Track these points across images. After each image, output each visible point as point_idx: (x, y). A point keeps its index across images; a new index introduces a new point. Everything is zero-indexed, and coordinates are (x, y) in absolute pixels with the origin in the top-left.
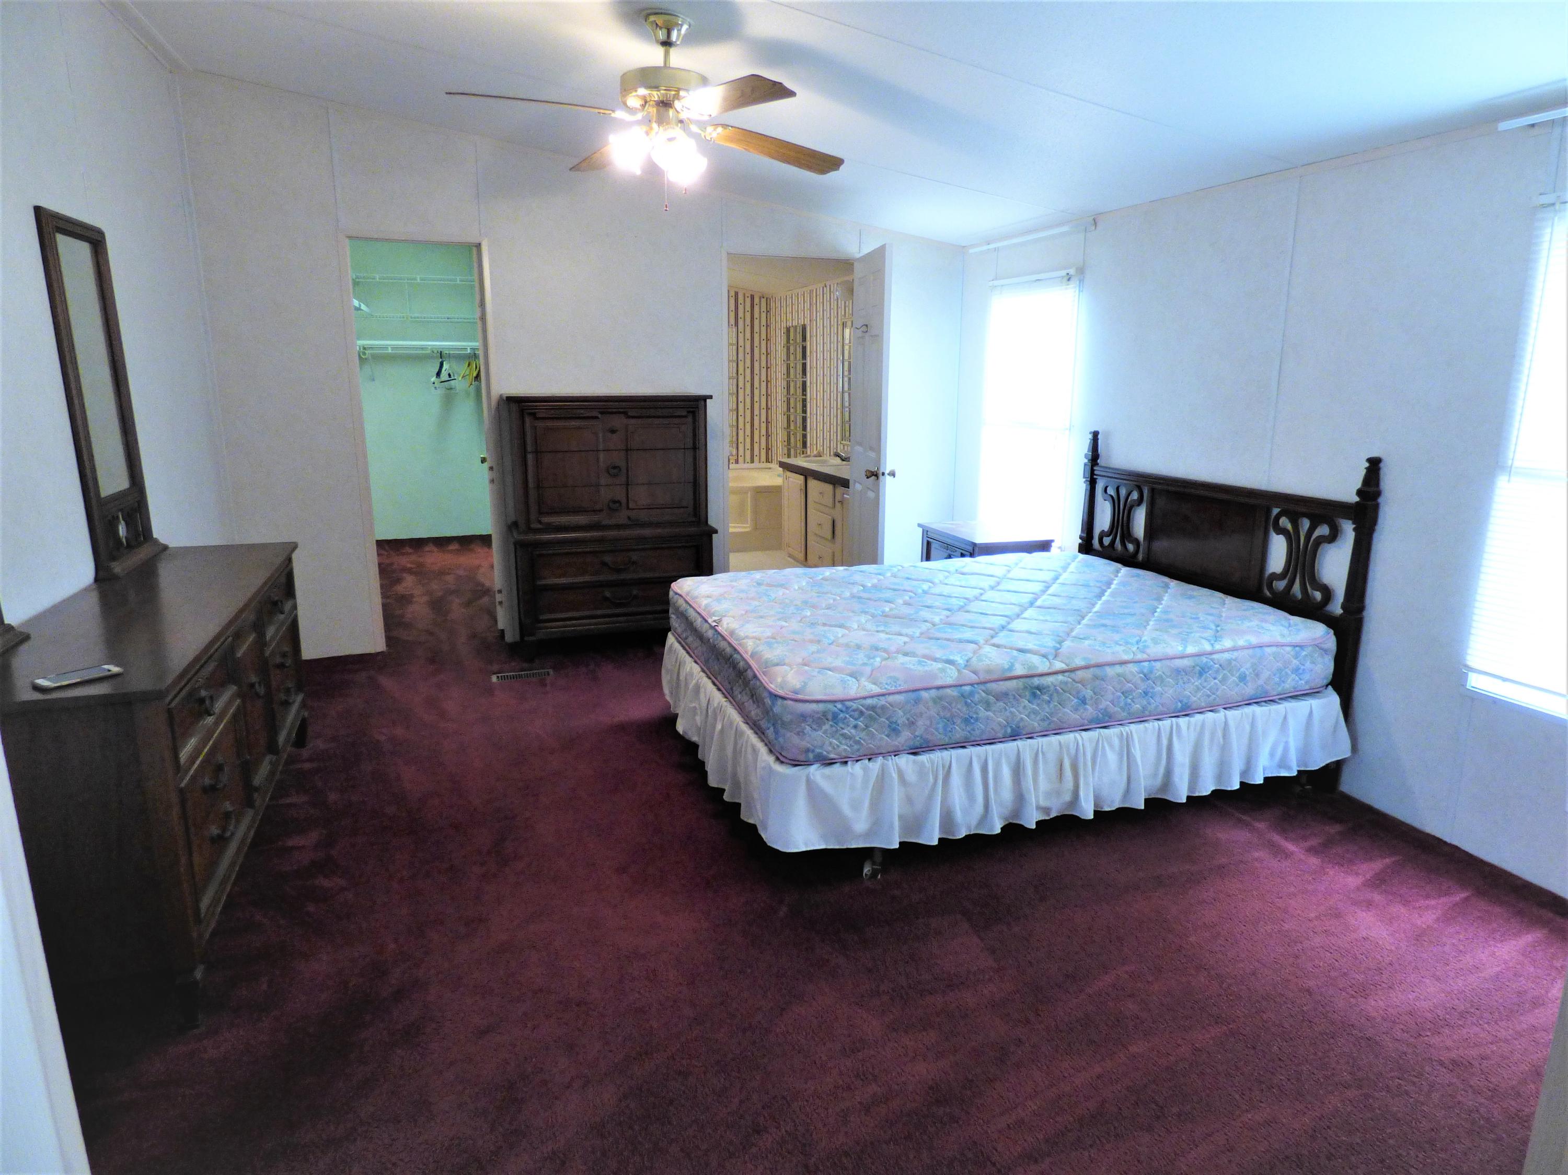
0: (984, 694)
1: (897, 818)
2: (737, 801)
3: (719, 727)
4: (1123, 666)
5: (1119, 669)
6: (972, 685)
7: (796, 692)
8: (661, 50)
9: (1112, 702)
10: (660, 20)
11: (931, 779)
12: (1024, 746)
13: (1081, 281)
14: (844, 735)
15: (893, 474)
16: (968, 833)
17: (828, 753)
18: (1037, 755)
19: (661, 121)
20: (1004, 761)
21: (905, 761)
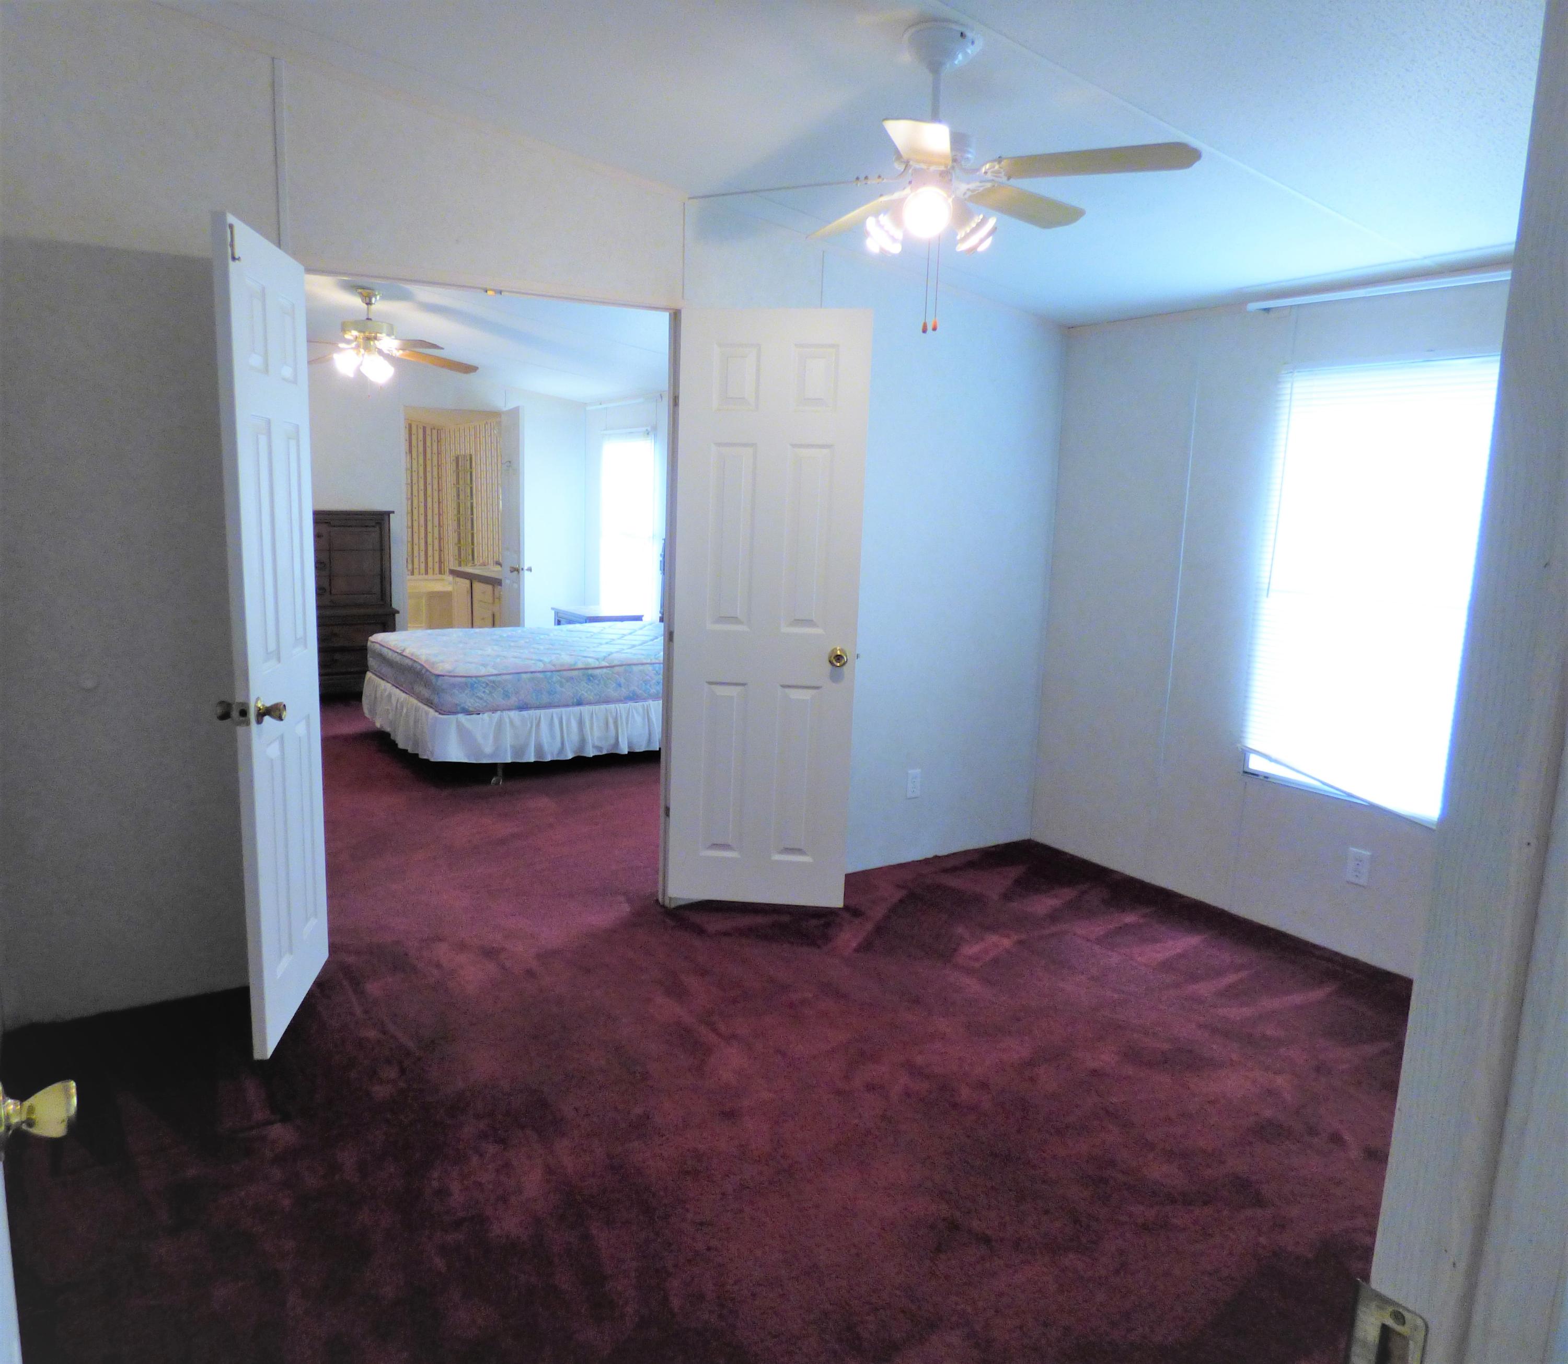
0: (559, 678)
1: (509, 746)
2: (416, 752)
3: (405, 710)
4: (643, 666)
5: (641, 667)
6: (552, 671)
7: (450, 672)
8: (365, 306)
9: (638, 686)
10: (365, 292)
11: (529, 725)
12: (586, 710)
13: (655, 436)
14: (477, 697)
15: (530, 570)
16: (552, 759)
17: (469, 707)
18: (592, 714)
19: (367, 348)
20: (572, 717)
21: (514, 714)
